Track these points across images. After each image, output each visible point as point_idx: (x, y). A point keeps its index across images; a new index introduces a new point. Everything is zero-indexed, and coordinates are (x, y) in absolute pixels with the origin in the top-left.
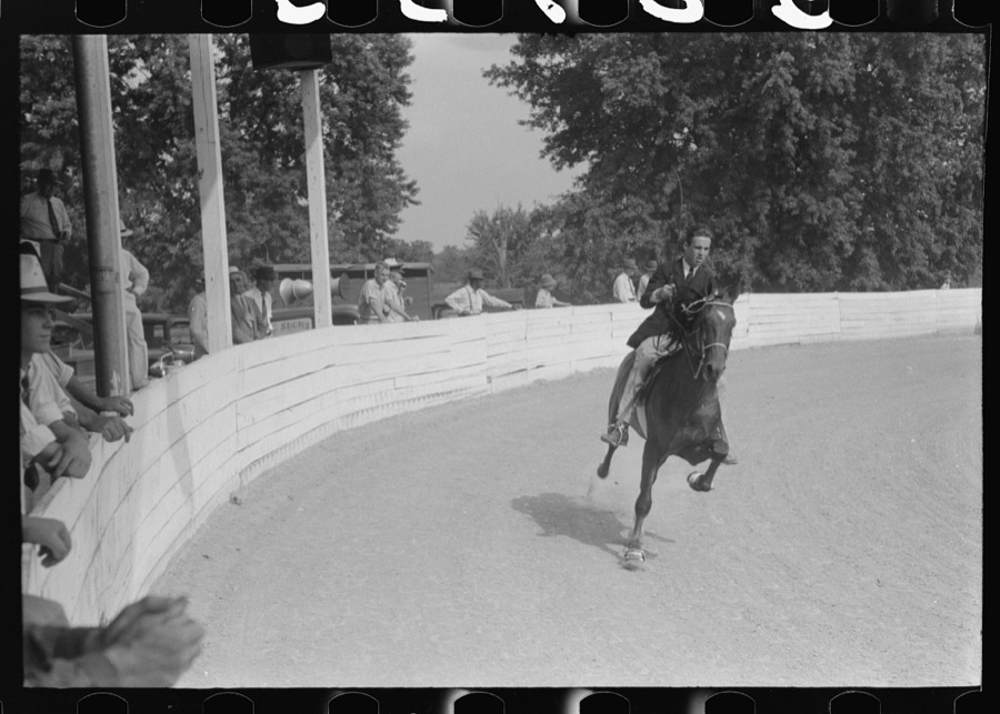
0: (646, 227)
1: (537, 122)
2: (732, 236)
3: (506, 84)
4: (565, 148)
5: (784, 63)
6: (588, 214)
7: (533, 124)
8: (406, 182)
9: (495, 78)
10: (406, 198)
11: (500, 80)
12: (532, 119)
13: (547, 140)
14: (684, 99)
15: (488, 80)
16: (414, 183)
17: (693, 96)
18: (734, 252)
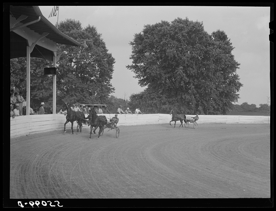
0: (156, 100)
1: (137, 77)
2: (173, 103)
3: (131, 69)
4: (142, 83)
5: (181, 69)
6: (143, 97)
7: (136, 77)
8: (112, 88)
9: (129, 68)
10: (112, 91)
11: (130, 68)
12: (136, 76)
13: (139, 80)
14: (163, 74)
15: (127, 68)
16: (114, 88)
17: (165, 74)
18: (173, 106)
